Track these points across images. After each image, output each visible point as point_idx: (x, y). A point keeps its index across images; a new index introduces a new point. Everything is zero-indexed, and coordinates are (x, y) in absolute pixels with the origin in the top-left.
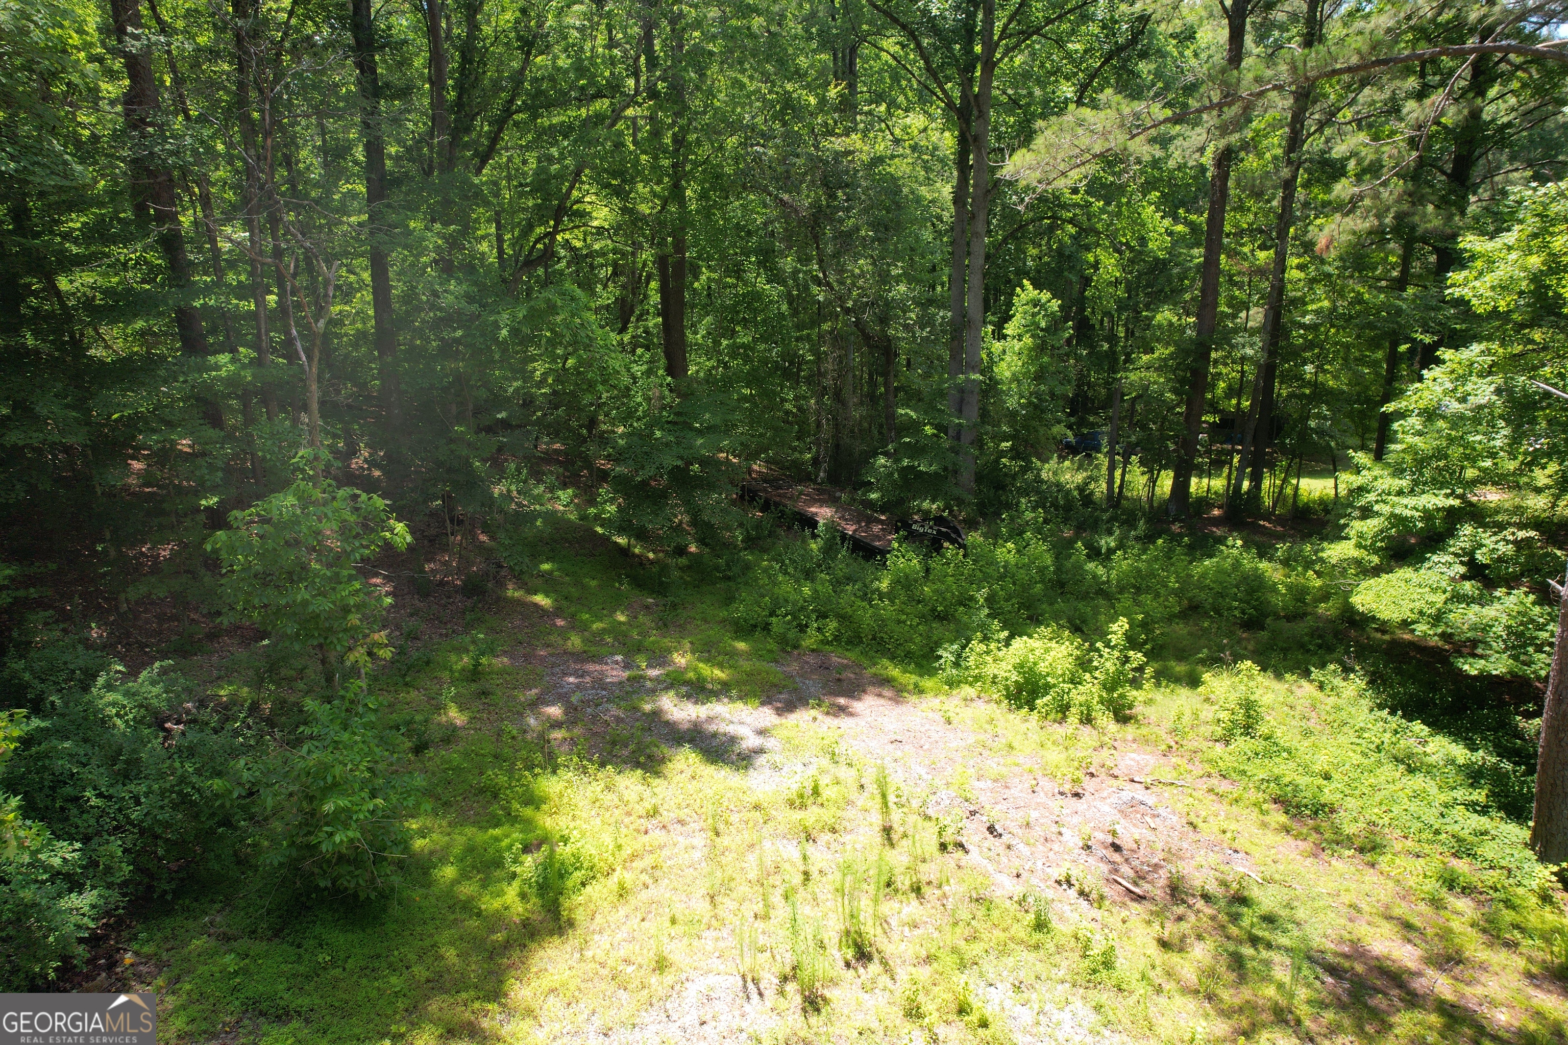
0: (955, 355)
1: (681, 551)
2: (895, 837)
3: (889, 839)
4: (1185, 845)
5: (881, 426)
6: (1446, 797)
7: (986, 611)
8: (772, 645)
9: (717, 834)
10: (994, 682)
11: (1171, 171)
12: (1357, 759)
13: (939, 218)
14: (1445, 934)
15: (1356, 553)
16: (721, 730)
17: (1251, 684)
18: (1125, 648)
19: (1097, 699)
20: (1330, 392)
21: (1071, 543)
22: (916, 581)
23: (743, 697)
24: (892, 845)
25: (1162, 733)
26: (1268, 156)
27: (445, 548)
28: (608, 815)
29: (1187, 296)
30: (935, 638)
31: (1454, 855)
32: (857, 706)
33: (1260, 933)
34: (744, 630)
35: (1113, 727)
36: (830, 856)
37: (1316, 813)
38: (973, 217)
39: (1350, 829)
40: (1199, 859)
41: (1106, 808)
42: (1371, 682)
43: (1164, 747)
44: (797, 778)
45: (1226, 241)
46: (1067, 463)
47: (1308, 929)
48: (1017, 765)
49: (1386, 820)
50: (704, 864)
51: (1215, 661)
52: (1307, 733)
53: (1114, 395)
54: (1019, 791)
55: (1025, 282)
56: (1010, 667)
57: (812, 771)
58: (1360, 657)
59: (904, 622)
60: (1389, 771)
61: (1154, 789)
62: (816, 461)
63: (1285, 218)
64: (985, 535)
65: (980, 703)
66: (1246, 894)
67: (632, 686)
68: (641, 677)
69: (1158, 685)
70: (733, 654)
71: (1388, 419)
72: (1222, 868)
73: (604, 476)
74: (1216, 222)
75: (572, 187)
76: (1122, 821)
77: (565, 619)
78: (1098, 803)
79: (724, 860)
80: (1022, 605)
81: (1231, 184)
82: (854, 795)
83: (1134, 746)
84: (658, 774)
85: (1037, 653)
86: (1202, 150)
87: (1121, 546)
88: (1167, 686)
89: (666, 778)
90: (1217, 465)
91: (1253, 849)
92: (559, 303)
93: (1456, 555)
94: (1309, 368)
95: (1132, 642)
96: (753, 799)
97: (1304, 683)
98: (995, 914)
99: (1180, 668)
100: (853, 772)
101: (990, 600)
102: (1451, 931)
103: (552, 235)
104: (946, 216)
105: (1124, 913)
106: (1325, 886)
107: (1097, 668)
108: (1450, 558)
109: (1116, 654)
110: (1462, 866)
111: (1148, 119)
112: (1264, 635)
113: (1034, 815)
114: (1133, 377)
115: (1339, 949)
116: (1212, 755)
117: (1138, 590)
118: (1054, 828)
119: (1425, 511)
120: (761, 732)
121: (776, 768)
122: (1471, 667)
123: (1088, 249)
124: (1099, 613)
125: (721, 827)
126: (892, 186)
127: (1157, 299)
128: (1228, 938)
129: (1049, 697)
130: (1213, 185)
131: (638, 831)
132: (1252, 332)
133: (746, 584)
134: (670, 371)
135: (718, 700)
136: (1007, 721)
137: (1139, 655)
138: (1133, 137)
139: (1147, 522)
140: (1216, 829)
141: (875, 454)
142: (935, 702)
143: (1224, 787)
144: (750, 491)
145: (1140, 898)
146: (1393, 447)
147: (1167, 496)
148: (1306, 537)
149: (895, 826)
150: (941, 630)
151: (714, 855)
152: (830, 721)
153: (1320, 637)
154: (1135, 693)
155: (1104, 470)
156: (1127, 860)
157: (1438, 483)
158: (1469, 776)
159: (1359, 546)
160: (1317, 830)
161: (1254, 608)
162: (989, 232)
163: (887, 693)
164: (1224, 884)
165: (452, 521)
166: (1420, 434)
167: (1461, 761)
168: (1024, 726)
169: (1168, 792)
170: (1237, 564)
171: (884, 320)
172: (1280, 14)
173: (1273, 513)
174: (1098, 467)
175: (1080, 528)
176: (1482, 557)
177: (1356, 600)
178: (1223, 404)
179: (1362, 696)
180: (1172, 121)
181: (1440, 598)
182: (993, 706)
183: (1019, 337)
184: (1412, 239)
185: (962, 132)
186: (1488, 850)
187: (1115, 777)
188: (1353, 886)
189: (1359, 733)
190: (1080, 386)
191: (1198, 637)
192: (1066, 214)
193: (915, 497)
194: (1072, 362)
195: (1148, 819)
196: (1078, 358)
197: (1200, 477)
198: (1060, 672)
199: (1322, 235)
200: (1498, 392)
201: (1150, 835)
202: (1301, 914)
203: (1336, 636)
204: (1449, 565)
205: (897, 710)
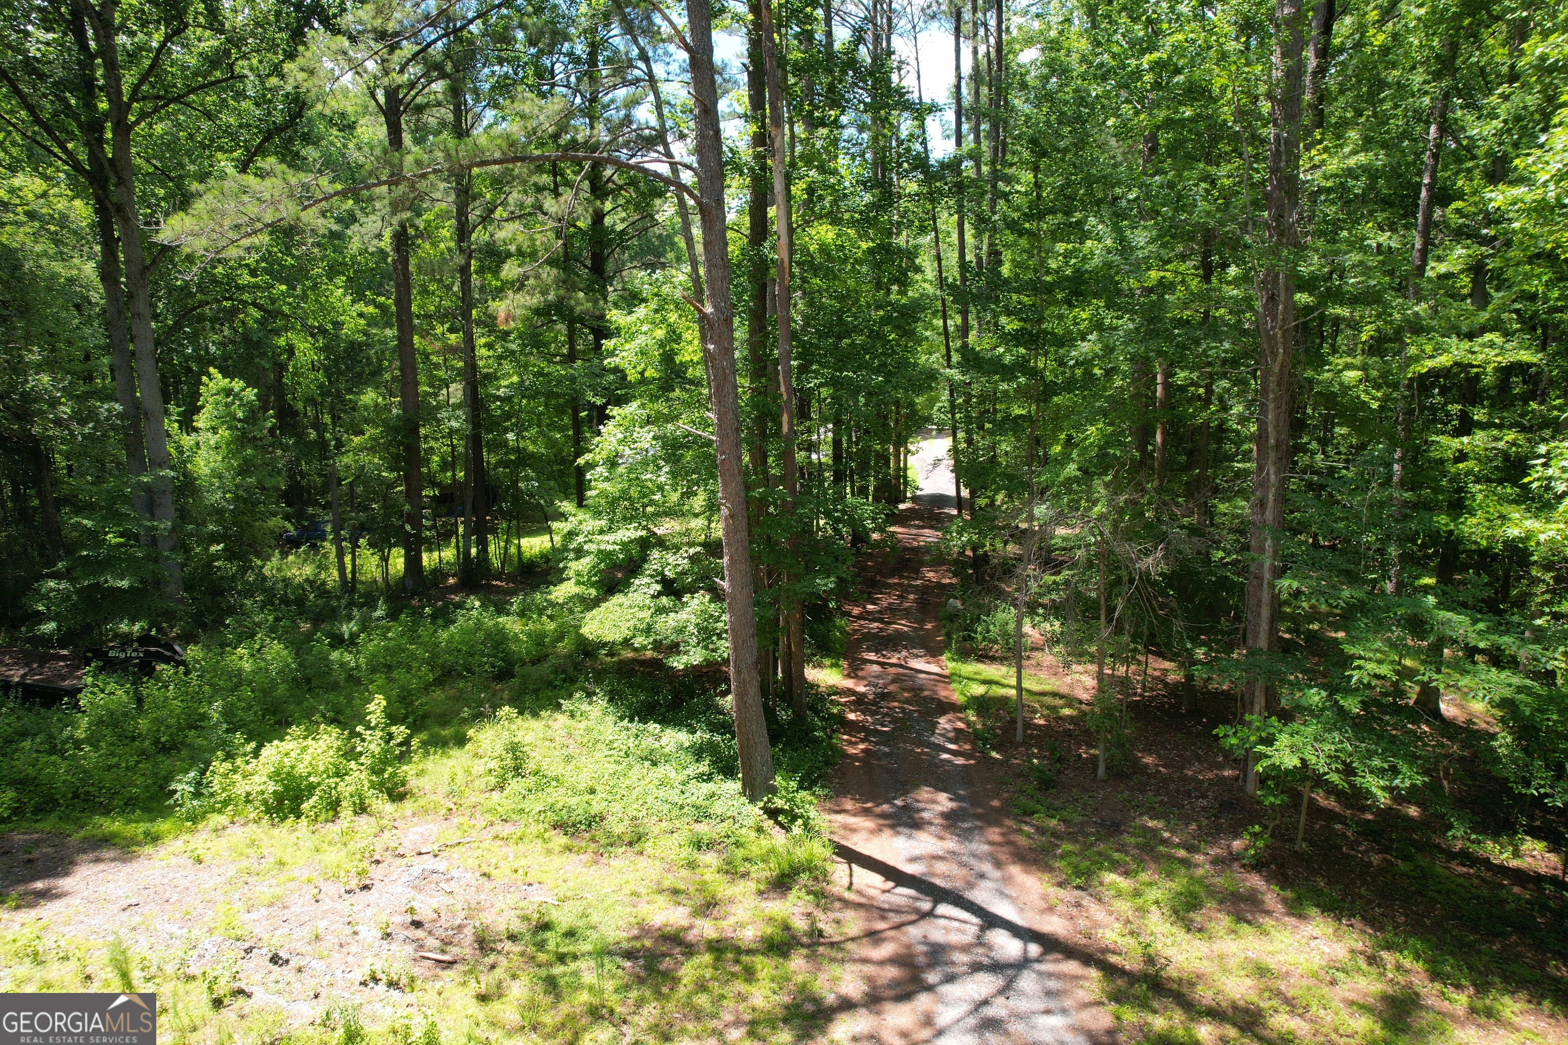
0: (134, 452)
4: (483, 897)
6: (682, 777)
7: (225, 726)
10: (248, 801)
11: (353, 257)
12: (612, 768)
13: (86, 299)
14: (702, 887)
15: (577, 590)
17: (513, 727)
18: (387, 725)
19: (367, 784)
20: (532, 455)
21: (309, 636)
22: (126, 715)
25: (439, 798)
26: (442, 245)
29: (387, 376)
30: (163, 773)
31: (697, 821)
33: (565, 950)
35: (389, 807)
37: (590, 825)
38: (131, 295)
39: (618, 829)
40: (499, 905)
41: (399, 889)
42: (611, 700)
43: (444, 811)
45: (416, 321)
46: (291, 558)
47: (602, 928)
48: (293, 880)
49: (644, 812)
51: (478, 717)
52: (568, 759)
53: (331, 480)
54: (300, 906)
55: (211, 370)
56: (264, 779)
58: (598, 681)
59: (117, 765)
60: (639, 770)
61: (442, 854)
63: (467, 302)
64: (208, 648)
65: (235, 828)
66: (546, 919)
69: (427, 754)
71: (580, 472)
72: (521, 904)
74: (403, 302)
76: (418, 896)
78: (389, 888)
80: (266, 711)
81: (412, 268)
83: (415, 819)
85: (293, 754)
86: (379, 236)
87: (364, 628)
88: (435, 753)
90: (445, 536)
91: (544, 878)
93: (652, 576)
94: (511, 436)
95: (393, 718)
97: (558, 715)
99: (446, 732)
101: (227, 714)
102: (706, 883)
104: (95, 297)
105: (438, 985)
106: (609, 885)
107: (361, 754)
108: (647, 580)
109: (379, 734)
110: (704, 829)
111: (318, 192)
112: (515, 682)
113: (322, 924)
114: (347, 459)
115: (630, 935)
116: (490, 804)
117: (389, 668)
118: (348, 930)
119: (623, 544)
122: (678, 663)
123: (277, 333)
124: (353, 698)
126: (8, 256)
127: (360, 381)
128: (539, 966)
129: (315, 798)
130: (396, 269)
132: (456, 407)
136: (272, 837)
137: (402, 728)
138: (305, 208)
139: (385, 602)
140: (508, 872)
141: (39, 579)
142: (178, 845)
143: (507, 830)
145: (450, 965)
146: (589, 493)
147: (401, 574)
148: (535, 588)
150: (167, 762)
153: (564, 672)
154: (405, 768)
155: (333, 556)
156: (430, 933)
157: (627, 519)
158: (695, 754)
159: (578, 583)
160: (593, 840)
161: (502, 659)
162: (155, 317)
163: (107, 854)
164: (525, 918)
166: (607, 479)
167: (687, 744)
168: (293, 837)
169: (456, 852)
170: (479, 624)
172: (431, 119)
173: (502, 573)
174: (325, 556)
175: (317, 620)
176: (670, 574)
177: (585, 631)
178: (440, 477)
179: (606, 713)
180: (343, 194)
181: (646, 614)
182: (252, 826)
183: (214, 430)
184: (572, 320)
185: (99, 201)
186: (718, 808)
187: (403, 856)
188: (630, 877)
189: (610, 745)
190: (292, 477)
191: (456, 699)
192: (246, 297)
193: (106, 621)
194: (279, 452)
195: (442, 885)
196: (285, 448)
197: (430, 550)
198: (322, 769)
199: (499, 308)
200: (655, 438)
201: (448, 900)
202: (595, 919)
203: (575, 668)
204: (648, 585)
205: (128, 868)
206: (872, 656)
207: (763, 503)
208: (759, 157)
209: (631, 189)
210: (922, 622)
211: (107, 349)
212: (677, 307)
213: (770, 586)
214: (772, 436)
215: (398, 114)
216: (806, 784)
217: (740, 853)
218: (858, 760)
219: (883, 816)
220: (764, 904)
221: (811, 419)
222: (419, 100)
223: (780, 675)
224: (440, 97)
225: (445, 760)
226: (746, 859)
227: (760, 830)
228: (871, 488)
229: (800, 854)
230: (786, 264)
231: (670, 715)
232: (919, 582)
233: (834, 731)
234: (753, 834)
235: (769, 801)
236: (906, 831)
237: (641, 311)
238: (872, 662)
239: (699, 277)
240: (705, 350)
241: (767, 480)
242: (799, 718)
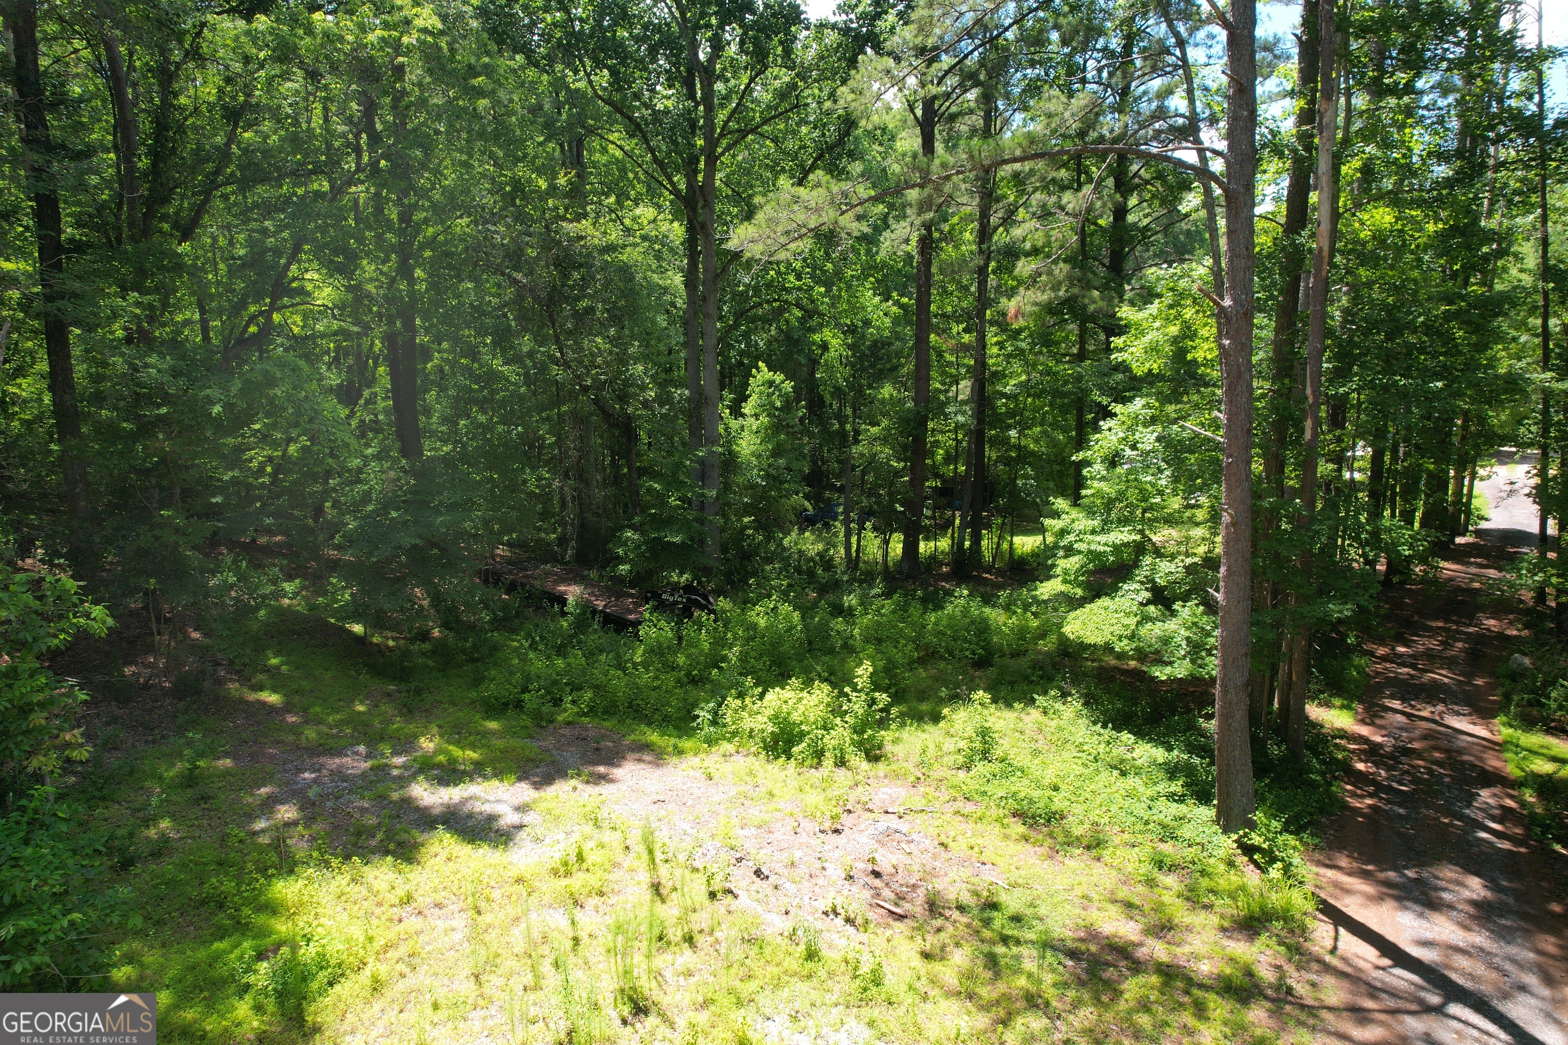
0: (695, 431)
1: (424, 636)
2: (663, 891)
3: (659, 894)
4: (937, 864)
5: (626, 505)
6: (1150, 792)
7: (740, 669)
8: (526, 721)
9: (479, 913)
10: (751, 736)
11: (883, 260)
12: (1079, 770)
13: (673, 305)
14: (1159, 908)
15: (1063, 588)
16: (477, 810)
17: (986, 712)
18: (873, 690)
19: (848, 741)
20: (1033, 453)
21: (815, 604)
22: (669, 648)
23: (498, 774)
24: (663, 901)
25: (910, 766)
26: (963, 248)
27: (150, 649)
28: (356, 908)
29: (903, 372)
30: (691, 700)
31: (1161, 840)
32: (617, 772)
33: (1010, 933)
34: (495, 709)
35: (865, 765)
36: (599, 920)
37: (1049, 821)
38: (704, 299)
39: (1078, 831)
40: (952, 875)
41: (865, 840)
42: (1086, 704)
43: (912, 779)
44: (562, 846)
45: (934, 321)
46: (807, 534)
47: (1049, 921)
48: (779, 810)
49: (1107, 820)
50: (466, 945)
51: (954, 698)
52: (1036, 753)
53: (846, 464)
54: (782, 834)
55: (760, 364)
56: (766, 719)
57: (576, 837)
58: (1075, 682)
59: (659, 687)
60: (1107, 777)
61: (906, 817)
62: (562, 541)
63: (983, 301)
64: (734, 602)
65: (739, 757)
66: (995, 899)
67: (376, 775)
68: (386, 765)
69: (903, 725)
70: (487, 734)
71: (1077, 469)
72: (973, 880)
73: (334, 566)
74: (923, 301)
75: (289, 264)
76: (880, 850)
77: (296, 714)
78: (857, 836)
79: (487, 937)
80: (773, 663)
81: (934, 269)
82: (620, 857)
83: (886, 781)
84: (410, 860)
85: (790, 703)
86: (907, 241)
87: (861, 602)
88: (911, 725)
89: (419, 863)
90: (943, 527)
91: (998, 860)
92: (279, 374)
93: (1142, 583)
94: (1013, 433)
95: (877, 686)
96: (514, 873)
97: (1030, 710)
98: (768, 951)
99: (925, 707)
100: (618, 835)
101: (743, 658)
102: (1163, 904)
103: (268, 314)
104: (680, 303)
105: (889, 933)
106: (1061, 883)
107: (846, 712)
108: (1136, 586)
109: (864, 697)
110: (1167, 848)
111: (855, 198)
112: (992, 671)
113: (798, 854)
114: (862, 448)
115: (1076, 936)
116: (955, 781)
117: (880, 641)
118: (818, 864)
119: (1115, 546)
120: (521, 809)
121: (537, 840)
122: (1161, 673)
123: (813, 330)
124: (845, 662)
125: (483, 905)
126: (626, 271)
127: (879, 377)
128: (983, 941)
129: (804, 744)
130: (919, 271)
131: (391, 920)
132: (964, 403)
133: (495, 664)
134: (404, 453)
135: (472, 780)
136: (766, 771)
137: (885, 696)
138: (843, 213)
139: (882, 581)
140: (964, 847)
141: (622, 528)
142: (696, 761)
143: (968, 808)
144: (494, 574)
145: (901, 917)
146: (1085, 492)
147: (899, 557)
148: (1022, 583)
149: (663, 881)
150: (695, 692)
151: (476, 935)
152: (591, 789)
153: (1041, 668)
154: (883, 733)
155: (842, 534)
156: (887, 884)
157: (1123, 521)
158: (1168, 772)
159: (1065, 582)
160: (1051, 835)
161: (982, 648)
162: (721, 318)
163: (647, 757)
164: (976, 894)
165: (158, 620)
166: (1103, 479)
167: (1161, 760)
168: (783, 774)
169: (919, 818)
170: (965, 612)
171: (623, 398)
172: (962, 127)
173: (993, 567)
174: (835, 535)
175: (823, 590)
176: (1160, 582)
177: (1067, 630)
178: (943, 470)
179: (1079, 715)
180: (875, 200)
181: (1132, 621)
182: (752, 759)
183: (756, 416)
184: (1083, 317)
185: (690, 222)
186: (1186, 832)
187: (871, 811)
188: (1084, 879)
189: (1080, 748)
190: (814, 462)
191: (936, 679)
192: (791, 298)
193: (663, 569)
194: (806, 440)
195: (903, 845)
196: (811, 436)
197: (927, 539)
198: (812, 719)
199: (1011, 305)
200: (1159, 439)
201: (907, 860)
202: (1042, 911)
203: (1054, 667)
204: (1137, 591)
205: (659, 772)
206: (1396, 704)
207: (1273, 515)
208: (1305, 138)
209: (1158, 184)
210: (1471, 675)
211: (685, 345)
212: (1195, 302)
213: (1274, 607)
214: (1291, 443)
215: (932, 125)
216: (1294, 827)
217: (1205, 882)
218: (1363, 815)
219: (1387, 884)
220: (1226, 942)
221: (1344, 428)
222: (954, 109)
223: (1276, 705)
224: (972, 104)
225: (919, 733)
226: (1211, 891)
227: (1231, 864)
228: (1418, 515)
229: (1275, 899)
230: (1326, 253)
231: (1147, 728)
232: (1471, 630)
233: (1336, 778)
234: (1222, 867)
235: (1246, 835)
236: (1418, 908)
237: (1154, 308)
238: (1396, 711)
239: (1220, 269)
240: (1221, 346)
241: (1281, 490)
242: (1293, 756)
